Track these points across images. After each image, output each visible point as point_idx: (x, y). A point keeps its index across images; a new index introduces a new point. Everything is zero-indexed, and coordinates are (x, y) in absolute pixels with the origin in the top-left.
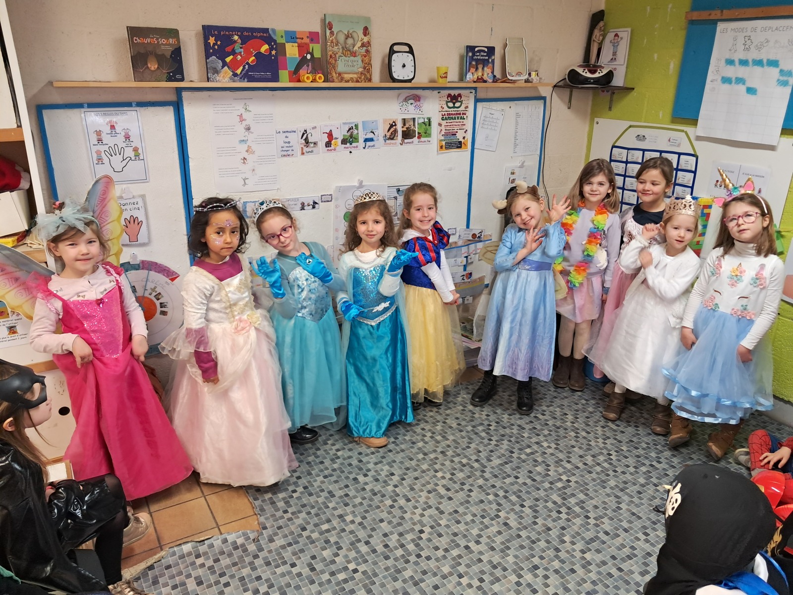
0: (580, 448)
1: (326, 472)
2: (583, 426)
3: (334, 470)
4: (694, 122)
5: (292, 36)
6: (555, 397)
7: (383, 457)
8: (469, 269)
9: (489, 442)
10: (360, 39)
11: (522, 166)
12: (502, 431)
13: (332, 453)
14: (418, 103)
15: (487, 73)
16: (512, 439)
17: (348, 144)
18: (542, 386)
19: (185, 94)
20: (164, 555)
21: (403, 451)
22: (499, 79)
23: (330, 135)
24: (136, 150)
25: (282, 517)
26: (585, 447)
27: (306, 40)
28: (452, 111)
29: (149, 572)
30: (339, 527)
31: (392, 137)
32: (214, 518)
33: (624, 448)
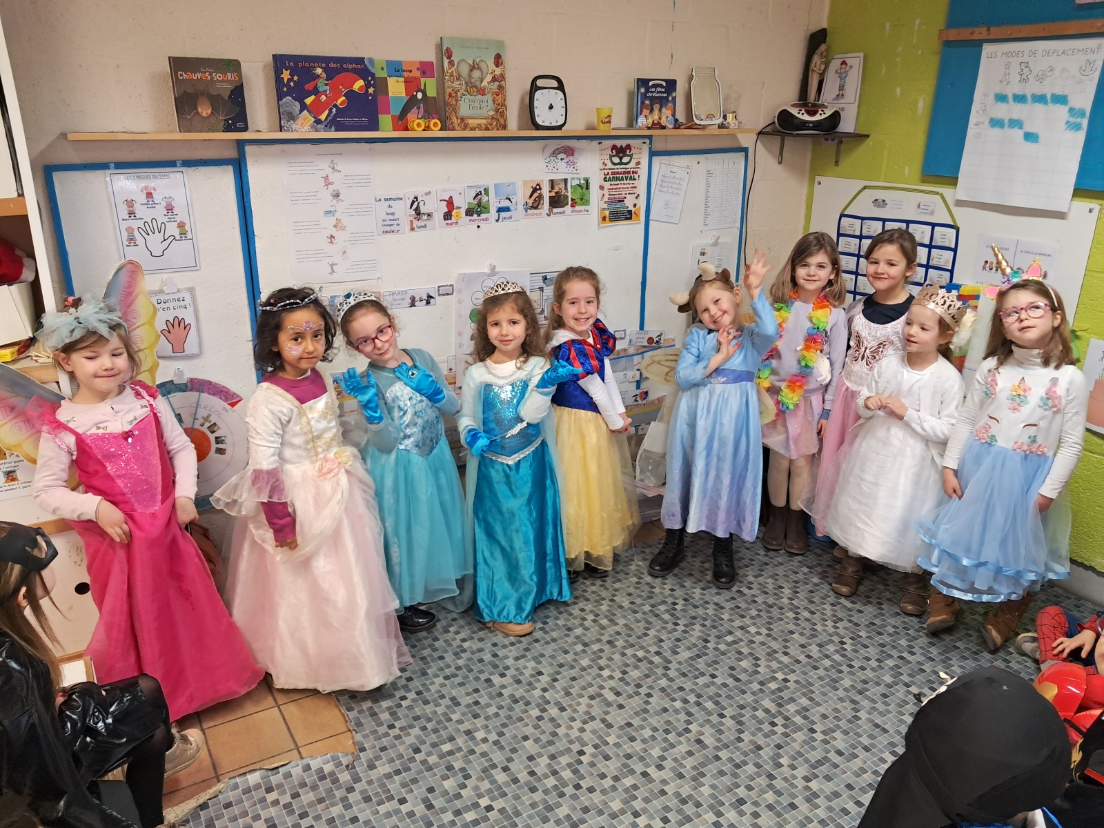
0: (802, 634)
1: (448, 672)
2: (805, 603)
3: (459, 668)
4: (953, 181)
5: (396, 68)
6: (766, 564)
7: (527, 650)
8: (644, 386)
9: (674, 627)
10: (490, 71)
11: (715, 244)
12: (692, 612)
13: (455, 644)
14: (571, 158)
15: (666, 116)
16: (706, 623)
17: (475, 216)
18: (748, 549)
19: (249, 149)
20: (223, 788)
21: (554, 640)
22: (683, 124)
23: (450, 203)
24: (181, 226)
25: (387, 735)
26: (808, 633)
27: (416, 73)
28: (619, 169)
29: (201, 813)
30: (466, 747)
31: (535, 205)
32: (292, 736)
33: (863, 634)
